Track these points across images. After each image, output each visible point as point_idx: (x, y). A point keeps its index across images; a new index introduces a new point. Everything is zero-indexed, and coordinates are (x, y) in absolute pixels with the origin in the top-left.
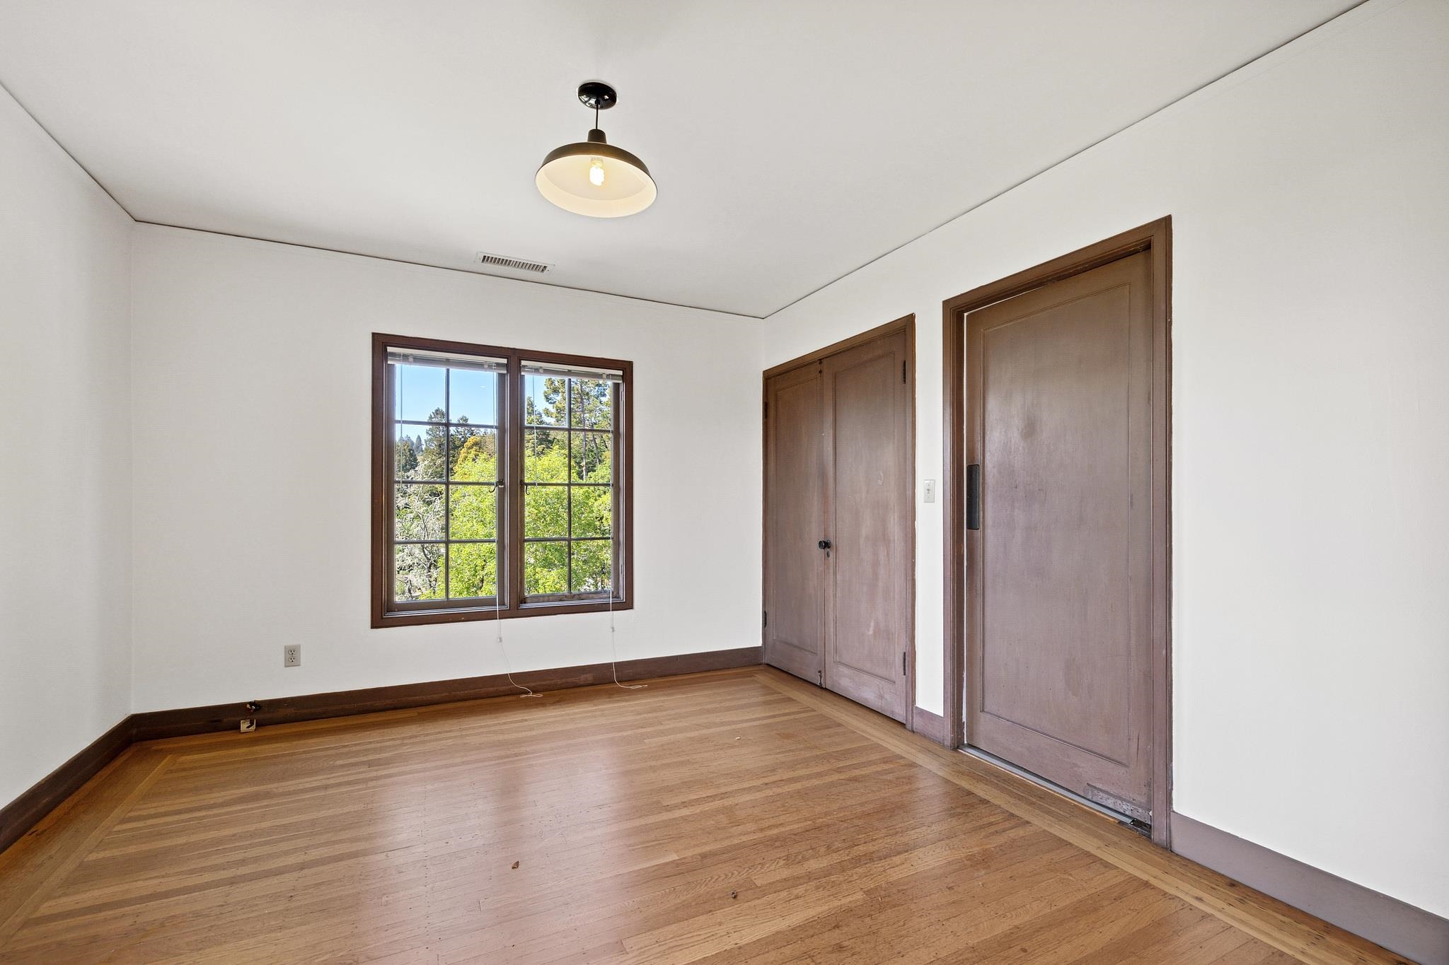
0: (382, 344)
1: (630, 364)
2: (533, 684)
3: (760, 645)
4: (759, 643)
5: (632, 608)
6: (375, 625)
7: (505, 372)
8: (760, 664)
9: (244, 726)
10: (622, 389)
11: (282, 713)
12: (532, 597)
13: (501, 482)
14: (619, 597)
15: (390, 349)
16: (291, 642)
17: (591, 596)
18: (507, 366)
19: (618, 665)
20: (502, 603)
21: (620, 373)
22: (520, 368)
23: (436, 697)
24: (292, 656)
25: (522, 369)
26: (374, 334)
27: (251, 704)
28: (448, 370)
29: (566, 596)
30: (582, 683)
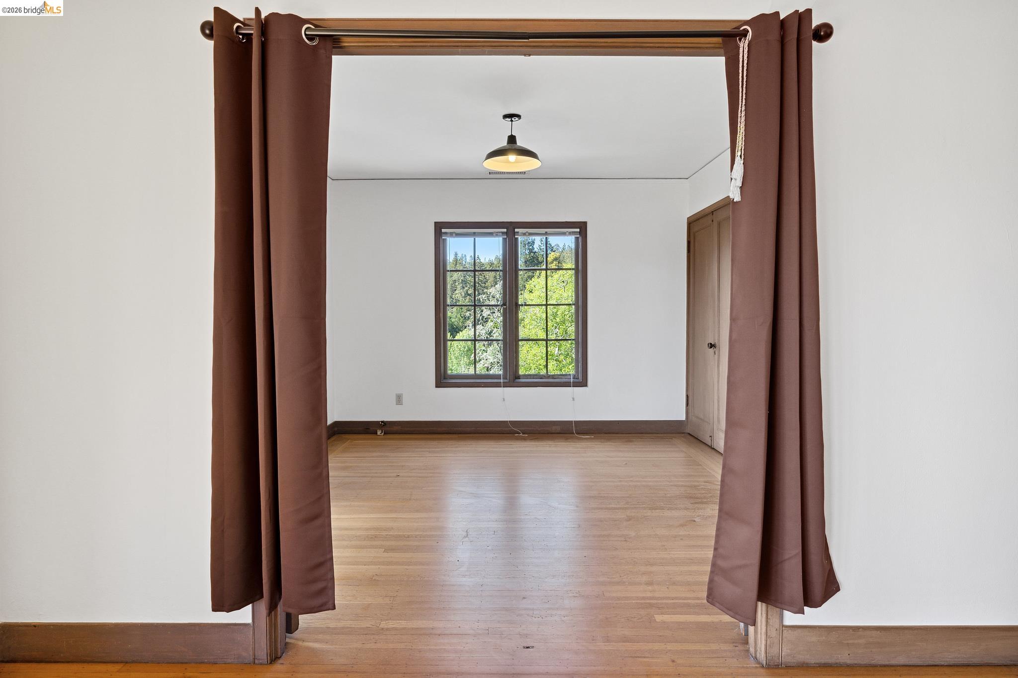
0: (439, 227)
1: (585, 223)
2: (523, 429)
3: (684, 419)
4: (684, 418)
5: (586, 386)
6: (437, 386)
7: (506, 237)
8: (683, 433)
9: (379, 432)
10: (580, 240)
11: (395, 428)
12: (523, 375)
13: (504, 304)
14: (578, 379)
15: (443, 230)
16: (399, 392)
17: (560, 377)
18: (506, 233)
19: (576, 422)
20: (505, 378)
21: (578, 230)
22: (514, 233)
23: (468, 429)
24: (399, 399)
25: (516, 234)
26: (435, 223)
27: (382, 422)
28: (475, 239)
29: (544, 376)
30: (553, 432)
